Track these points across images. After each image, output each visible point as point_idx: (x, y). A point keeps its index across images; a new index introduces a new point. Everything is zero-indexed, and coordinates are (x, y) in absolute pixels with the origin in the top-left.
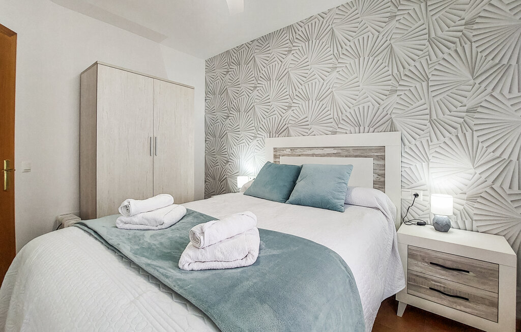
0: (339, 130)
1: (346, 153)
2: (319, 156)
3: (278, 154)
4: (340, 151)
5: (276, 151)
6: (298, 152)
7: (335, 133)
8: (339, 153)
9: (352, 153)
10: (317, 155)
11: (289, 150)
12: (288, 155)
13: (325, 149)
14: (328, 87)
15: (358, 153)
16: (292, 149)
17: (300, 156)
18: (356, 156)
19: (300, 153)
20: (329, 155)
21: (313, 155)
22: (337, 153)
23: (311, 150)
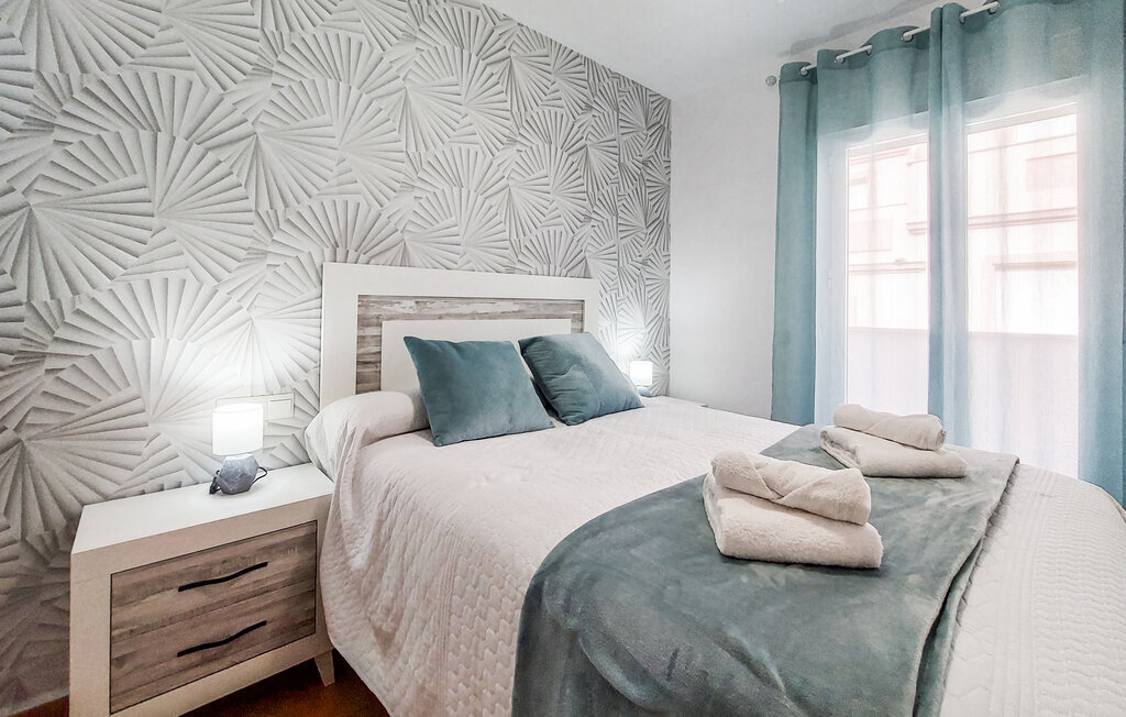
0: (518, 266)
1: (533, 311)
2: (485, 318)
3: (373, 312)
4: (524, 307)
5: (366, 306)
6: (437, 308)
7: (511, 270)
8: (523, 311)
9: (543, 311)
10: (483, 316)
11: (412, 303)
12: (408, 317)
13: (499, 303)
14: (499, 175)
15: (550, 311)
16: (419, 300)
17: (440, 317)
18: (548, 317)
19: (442, 312)
20: (504, 315)
21: (474, 316)
22: (519, 311)
23: (468, 304)
